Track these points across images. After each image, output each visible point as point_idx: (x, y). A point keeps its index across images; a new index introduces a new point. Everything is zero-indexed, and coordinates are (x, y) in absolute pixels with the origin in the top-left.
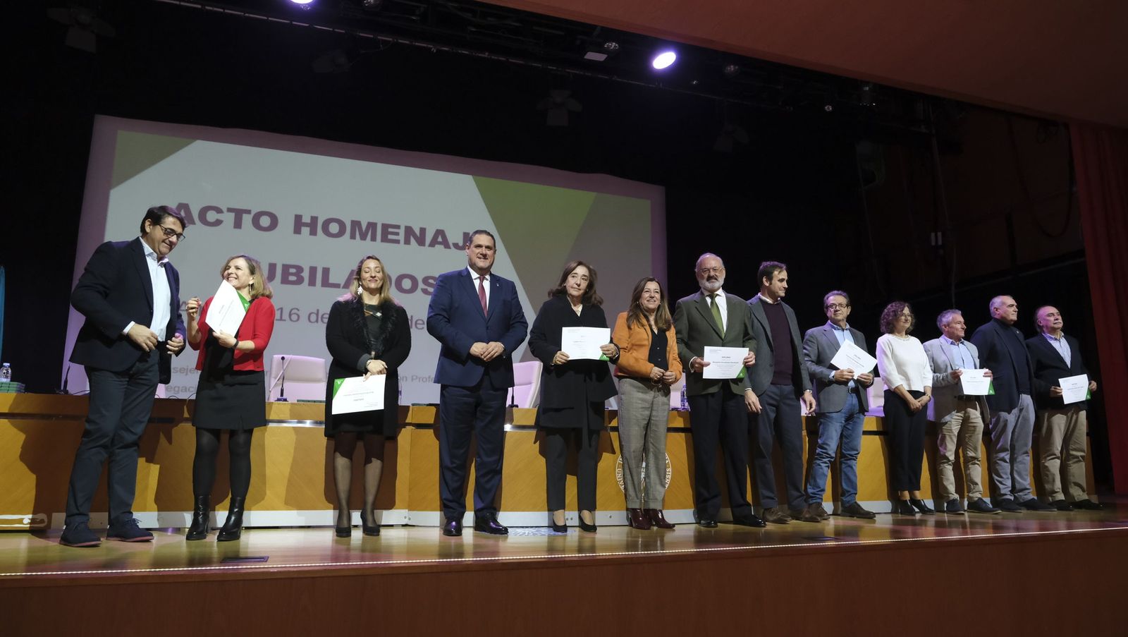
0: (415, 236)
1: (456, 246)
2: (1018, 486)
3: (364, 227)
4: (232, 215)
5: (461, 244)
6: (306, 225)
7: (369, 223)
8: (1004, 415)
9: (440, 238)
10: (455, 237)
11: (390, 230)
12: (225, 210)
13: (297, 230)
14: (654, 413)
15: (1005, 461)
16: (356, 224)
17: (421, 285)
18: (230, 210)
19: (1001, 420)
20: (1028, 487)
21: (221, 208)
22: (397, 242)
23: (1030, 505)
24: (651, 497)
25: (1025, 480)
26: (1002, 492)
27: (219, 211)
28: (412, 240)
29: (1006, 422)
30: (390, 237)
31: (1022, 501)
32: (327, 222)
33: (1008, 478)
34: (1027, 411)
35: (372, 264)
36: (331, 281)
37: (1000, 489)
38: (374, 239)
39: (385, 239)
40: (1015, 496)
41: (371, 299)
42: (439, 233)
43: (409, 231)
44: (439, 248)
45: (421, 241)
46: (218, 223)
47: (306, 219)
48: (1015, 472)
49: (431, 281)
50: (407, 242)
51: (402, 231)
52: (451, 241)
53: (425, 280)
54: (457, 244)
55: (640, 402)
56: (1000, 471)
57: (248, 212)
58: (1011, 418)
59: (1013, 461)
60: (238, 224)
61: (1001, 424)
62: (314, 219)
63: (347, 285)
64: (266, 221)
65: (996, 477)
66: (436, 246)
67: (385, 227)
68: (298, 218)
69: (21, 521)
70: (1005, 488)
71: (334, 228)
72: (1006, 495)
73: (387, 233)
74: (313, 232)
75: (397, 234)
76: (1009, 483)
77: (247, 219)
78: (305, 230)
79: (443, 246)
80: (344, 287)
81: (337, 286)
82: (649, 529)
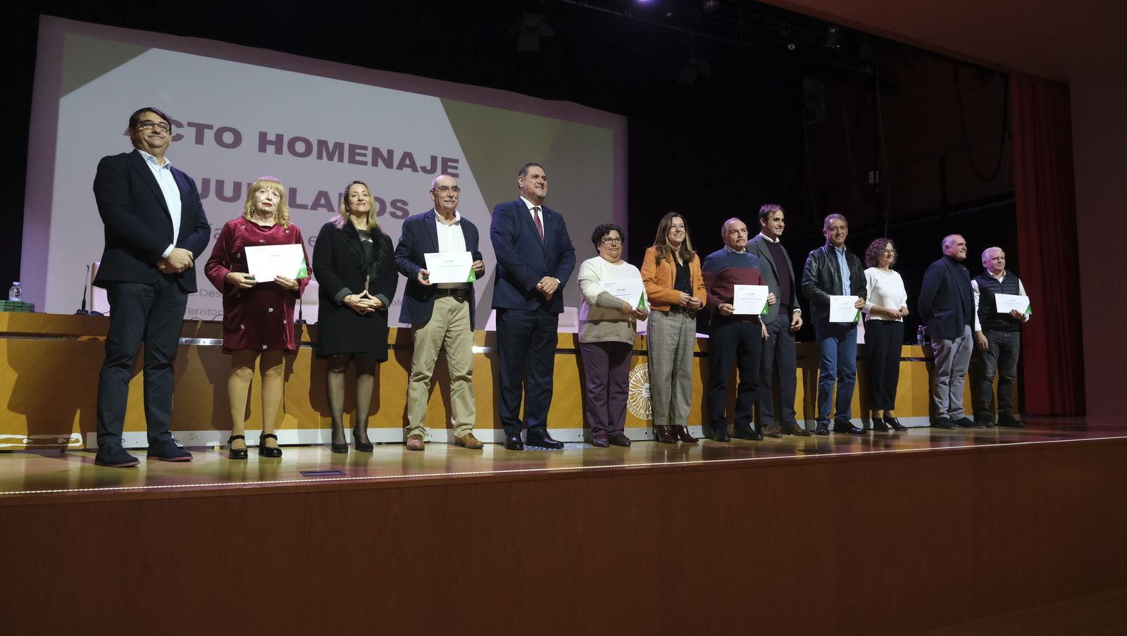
0: (383, 158)
1: (424, 169)
2: (953, 406)
3: (331, 147)
4: (194, 130)
5: (429, 168)
6: (271, 143)
7: (335, 143)
8: (948, 342)
9: (408, 161)
10: (423, 160)
11: (357, 151)
12: (185, 124)
13: (262, 149)
14: (682, 339)
15: (946, 385)
16: (322, 144)
17: (389, 209)
18: (190, 124)
19: (945, 348)
20: (961, 407)
21: (183, 123)
22: (365, 163)
23: (964, 423)
24: (677, 414)
25: (959, 401)
26: (941, 411)
27: (179, 125)
28: (380, 162)
29: (950, 349)
30: (358, 158)
31: (955, 419)
32: (293, 142)
33: (946, 399)
34: (968, 340)
35: (359, 189)
36: (299, 201)
37: (939, 408)
38: (341, 159)
39: (352, 161)
40: (951, 416)
41: (360, 224)
42: (407, 155)
43: (376, 152)
44: (407, 171)
45: (389, 163)
46: (178, 138)
47: (271, 137)
48: (951, 394)
49: (399, 204)
50: (375, 164)
51: (369, 153)
52: (418, 166)
53: (394, 203)
54: (425, 167)
55: (669, 328)
56: (940, 393)
57: (210, 127)
58: (954, 347)
59: (951, 383)
60: (200, 140)
61: (945, 351)
62: (280, 138)
63: (316, 205)
64: (229, 138)
65: (937, 399)
66: (404, 169)
67: (353, 148)
68: (263, 136)
69: (20, 441)
70: (943, 408)
71: (300, 147)
72: (944, 414)
73: (355, 155)
74: (279, 151)
75: (365, 155)
76: (946, 403)
77: (209, 135)
78: (271, 149)
79: (410, 169)
80: (312, 208)
81: (305, 207)
82: (674, 443)
